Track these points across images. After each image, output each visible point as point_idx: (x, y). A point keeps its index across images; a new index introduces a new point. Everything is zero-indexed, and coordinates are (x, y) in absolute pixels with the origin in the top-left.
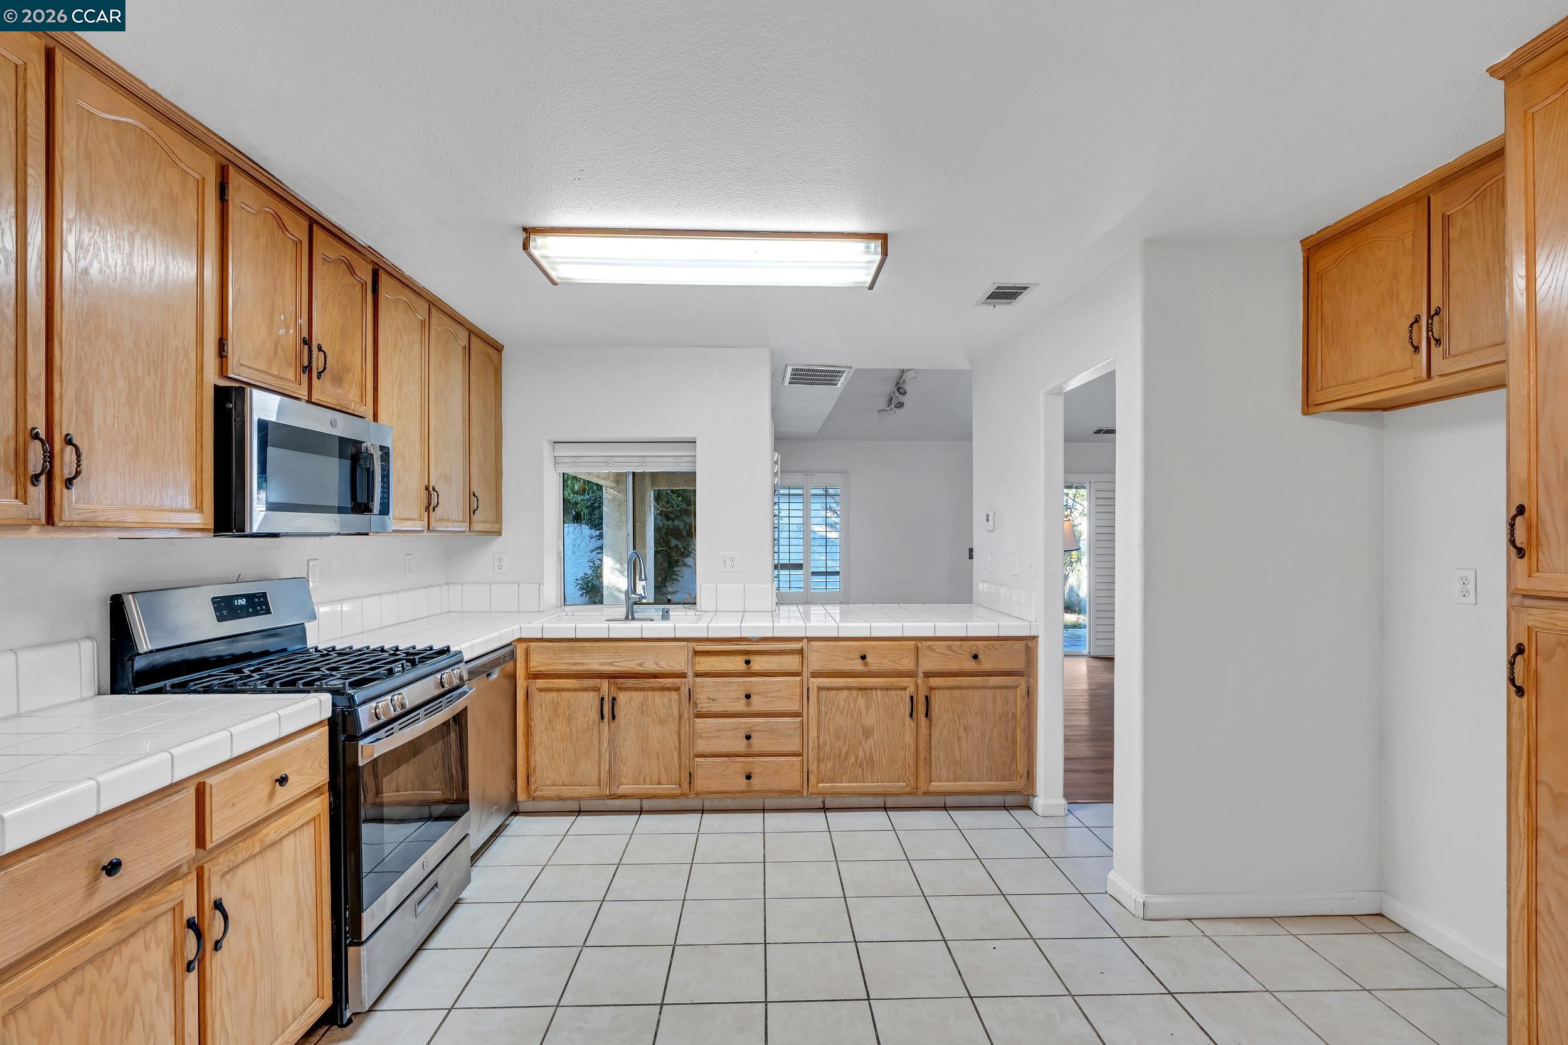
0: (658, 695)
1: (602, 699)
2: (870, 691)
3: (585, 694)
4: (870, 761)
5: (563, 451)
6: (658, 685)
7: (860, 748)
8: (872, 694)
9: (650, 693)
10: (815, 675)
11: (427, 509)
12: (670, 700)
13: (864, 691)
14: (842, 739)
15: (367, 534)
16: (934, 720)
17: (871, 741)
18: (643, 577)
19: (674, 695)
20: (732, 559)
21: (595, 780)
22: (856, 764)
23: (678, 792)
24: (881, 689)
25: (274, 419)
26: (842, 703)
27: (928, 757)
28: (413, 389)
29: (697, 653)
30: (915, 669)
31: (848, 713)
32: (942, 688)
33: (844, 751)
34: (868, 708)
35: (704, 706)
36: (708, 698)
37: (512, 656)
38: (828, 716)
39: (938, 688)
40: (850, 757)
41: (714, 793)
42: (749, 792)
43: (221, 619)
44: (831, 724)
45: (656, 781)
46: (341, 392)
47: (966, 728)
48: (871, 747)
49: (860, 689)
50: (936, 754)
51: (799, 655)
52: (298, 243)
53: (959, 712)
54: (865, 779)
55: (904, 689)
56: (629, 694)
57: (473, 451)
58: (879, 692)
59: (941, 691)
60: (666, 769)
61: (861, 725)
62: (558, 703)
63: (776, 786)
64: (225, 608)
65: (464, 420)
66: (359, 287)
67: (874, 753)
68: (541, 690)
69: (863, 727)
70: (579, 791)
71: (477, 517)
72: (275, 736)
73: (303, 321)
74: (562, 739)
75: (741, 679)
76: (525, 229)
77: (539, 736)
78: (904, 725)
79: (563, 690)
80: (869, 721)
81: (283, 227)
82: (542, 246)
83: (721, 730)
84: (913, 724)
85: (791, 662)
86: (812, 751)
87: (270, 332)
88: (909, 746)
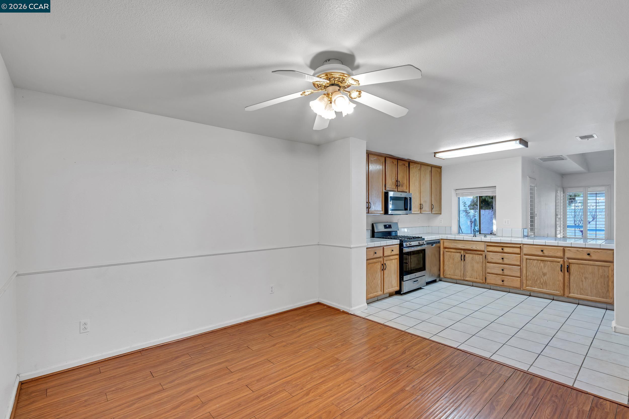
0: (476, 256)
1: (462, 255)
2: (545, 262)
3: (457, 253)
4: (545, 283)
5: (458, 192)
6: (476, 253)
7: (542, 279)
8: (546, 262)
9: (474, 255)
10: (525, 255)
11: (420, 209)
12: (480, 257)
13: (543, 261)
14: (535, 275)
15: (408, 214)
16: (571, 274)
17: (546, 277)
18: (476, 225)
19: (481, 256)
20: (508, 221)
21: (460, 275)
22: (540, 283)
23: (482, 282)
24: (550, 261)
25: (392, 196)
26: (535, 264)
27: (569, 285)
28: (417, 184)
29: (487, 245)
30: (563, 256)
31: (537, 267)
32: (575, 264)
33: (536, 279)
34: (544, 267)
35: (490, 260)
36: (491, 258)
37: (439, 242)
38: (530, 268)
39: (573, 264)
40: (538, 281)
41: (492, 284)
42: (503, 285)
43: (385, 228)
44: (531, 270)
45: (476, 278)
46: (403, 188)
47: (585, 278)
48: (546, 279)
49: (541, 261)
50: (572, 285)
51: (520, 248)
52: (395, 164)
53: (582, 272)
54: (544, 288)
55: (559, 262)
56: (469, 255)
57: (433, 194)
58: (549, 262)
59: (574, 265)
60: (479, 275)
61: (542, 272)
62: (451, 255)
63: (512, 285)
64: (385, 227)
65: (430, 188)
66: (406, 168)
67: (547, 280)
68: (446, 251)
69: (543, 272)
70: (456, 277)
71: (434, 210)
72: (391, 244)
73: (396, 178)
74: (452, 264)
75: (501, 254)
76: (434, 153)
77: (446, 263)
78: (559, 273)
79: (452, 252)
80: (545, 271)
81: (393, 163)
82: (438, 155)
83: (494, 267)
84: (562, 274)
85: (518, 250)
86: (524, 277)
87: (391, 181)
88: (561, 280)
